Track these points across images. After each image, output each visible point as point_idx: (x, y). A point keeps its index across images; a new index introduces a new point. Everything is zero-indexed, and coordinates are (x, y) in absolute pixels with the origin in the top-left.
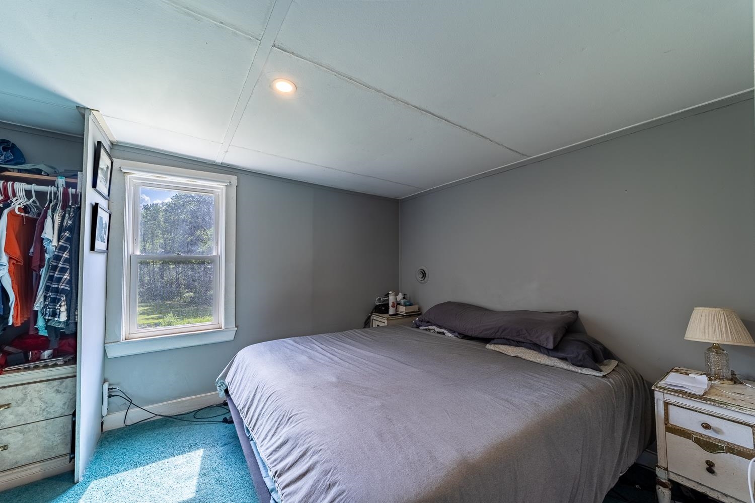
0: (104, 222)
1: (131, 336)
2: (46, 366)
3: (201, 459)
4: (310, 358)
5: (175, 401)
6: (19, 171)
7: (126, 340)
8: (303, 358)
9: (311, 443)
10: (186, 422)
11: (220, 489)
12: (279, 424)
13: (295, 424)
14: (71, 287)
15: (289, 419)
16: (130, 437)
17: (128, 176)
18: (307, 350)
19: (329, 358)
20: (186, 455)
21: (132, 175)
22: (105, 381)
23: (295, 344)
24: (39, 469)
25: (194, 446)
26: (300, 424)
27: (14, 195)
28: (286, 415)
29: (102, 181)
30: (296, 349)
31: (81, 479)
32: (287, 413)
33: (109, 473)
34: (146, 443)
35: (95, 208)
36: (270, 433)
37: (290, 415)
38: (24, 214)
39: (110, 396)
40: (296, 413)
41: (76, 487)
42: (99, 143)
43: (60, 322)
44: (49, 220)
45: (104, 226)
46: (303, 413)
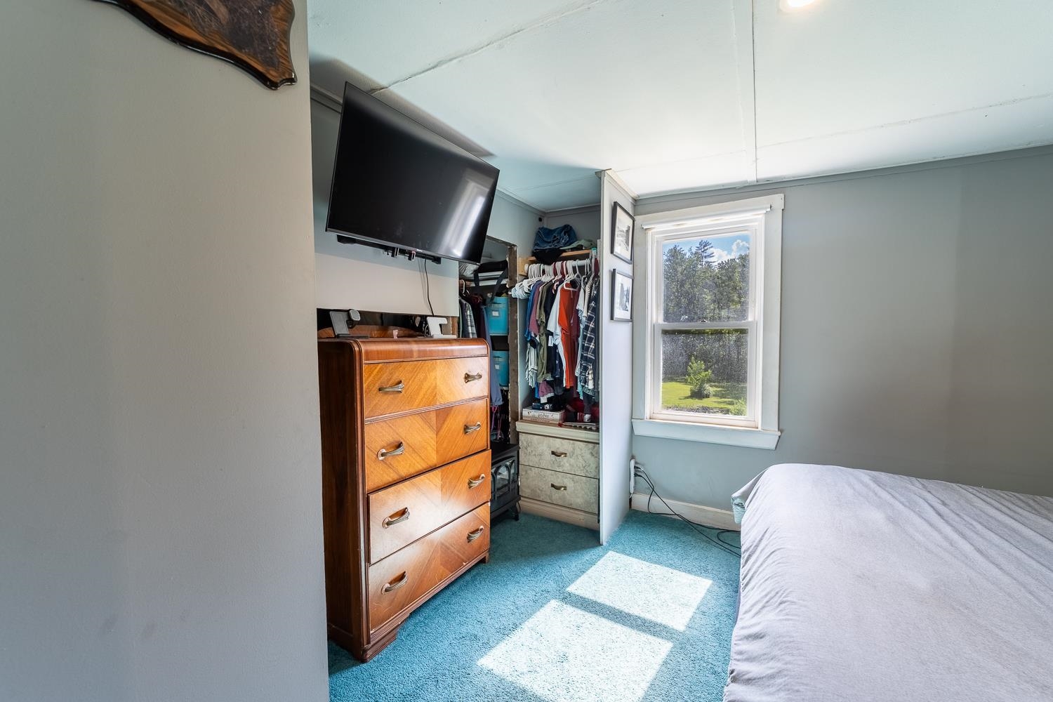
0: (625, 289)
1: (655, 416)
2: (585, 429)
3: (705, 591)
4: (893, 520)
5: (696, 506)
6: (573, 249)
7: (650, 419)
8: (876, 517)
9: (790, 666)
10: (704, 538)
11: (715, 644)
12: (767, 602)
13: (784, 618)
14: (595, 357)
15: (781, 603)
16: (649, 525)
17: (650, 233)
18: (897, 504)
19: (946, 538)
20: (691, 577)
21: (653, 231)
22: (633, 457)
23: (873, 485)
24: (582, 517)
25: (703, 572)
26: (790, 622)
27: (567, 273)
28: (780, 594)
29: (622, 244)
30: (871, 494)
31: (604, 544)
32: (782, 592)
33: (623, 552)
34: (659, 539)
35: (613, 274)
36: (755, 607)
37: (785, 597)
38: (571, 289)
39: (636, 475)
40: (795, 600)
41: (600, 548)
42: (616, 204)
43: (589, 390)
44: (582, 290)
45: (625, 293)
46: (805, 606)
